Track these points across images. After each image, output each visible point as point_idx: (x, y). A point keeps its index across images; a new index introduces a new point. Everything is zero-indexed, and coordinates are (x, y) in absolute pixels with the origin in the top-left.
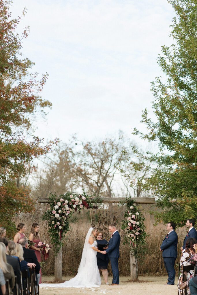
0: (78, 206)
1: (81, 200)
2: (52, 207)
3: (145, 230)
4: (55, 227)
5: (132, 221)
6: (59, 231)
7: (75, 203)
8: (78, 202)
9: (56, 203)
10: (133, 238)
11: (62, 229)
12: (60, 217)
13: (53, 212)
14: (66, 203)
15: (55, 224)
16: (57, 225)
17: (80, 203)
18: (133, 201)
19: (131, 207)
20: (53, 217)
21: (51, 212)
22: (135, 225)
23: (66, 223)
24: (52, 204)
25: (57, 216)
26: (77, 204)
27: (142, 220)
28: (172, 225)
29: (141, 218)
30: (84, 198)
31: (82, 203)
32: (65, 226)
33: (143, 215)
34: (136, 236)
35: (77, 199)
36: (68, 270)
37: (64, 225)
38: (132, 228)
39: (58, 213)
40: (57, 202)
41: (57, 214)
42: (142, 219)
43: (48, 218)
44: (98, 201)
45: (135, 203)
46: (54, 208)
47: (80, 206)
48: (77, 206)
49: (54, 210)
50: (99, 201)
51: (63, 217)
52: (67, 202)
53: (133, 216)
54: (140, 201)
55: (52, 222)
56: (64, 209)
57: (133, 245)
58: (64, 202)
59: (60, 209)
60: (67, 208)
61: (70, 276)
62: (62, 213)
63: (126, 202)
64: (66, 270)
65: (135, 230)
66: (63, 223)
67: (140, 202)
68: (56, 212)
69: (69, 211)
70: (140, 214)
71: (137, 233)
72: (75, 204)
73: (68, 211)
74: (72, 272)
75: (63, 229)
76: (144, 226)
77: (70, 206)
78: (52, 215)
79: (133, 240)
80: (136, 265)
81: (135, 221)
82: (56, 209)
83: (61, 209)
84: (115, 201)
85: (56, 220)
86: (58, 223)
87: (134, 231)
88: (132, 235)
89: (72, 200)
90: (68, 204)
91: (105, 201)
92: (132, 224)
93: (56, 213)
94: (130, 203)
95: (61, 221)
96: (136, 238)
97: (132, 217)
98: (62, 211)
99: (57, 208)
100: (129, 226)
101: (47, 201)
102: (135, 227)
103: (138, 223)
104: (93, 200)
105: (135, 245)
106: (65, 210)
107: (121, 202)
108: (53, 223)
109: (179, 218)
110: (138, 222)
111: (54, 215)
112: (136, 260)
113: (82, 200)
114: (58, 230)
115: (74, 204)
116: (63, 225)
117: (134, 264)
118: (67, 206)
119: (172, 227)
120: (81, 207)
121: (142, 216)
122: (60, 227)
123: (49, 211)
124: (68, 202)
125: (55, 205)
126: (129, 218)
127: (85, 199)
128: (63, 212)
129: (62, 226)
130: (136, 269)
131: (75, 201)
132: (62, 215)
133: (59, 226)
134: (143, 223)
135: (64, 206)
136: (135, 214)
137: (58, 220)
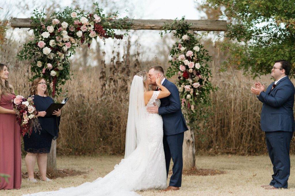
0: (86, 33)
1: (92, 22)
2: (38, 35)
3: (209, 79)
4: (44, 72)
5: (187, 62)
6: (51, 79)
7: (82, 28)
8: (86, 26)
9: (44, 27)
10: (188, 93)
11: (57, 76)
12: (52, 54)
13: (39, 45)
14: (64, 27)
15: (43, 67)
16: (46, 69)
17: (90, 28)
18: (187, 26)
19: (185, 37)
20: (39, 53)
21: (36, 45)
22: (193, 69)
23: (64, 65)
24: (36, 30)
25: (47, 51)
26: (84, 31)
27: (204, 61)
28: (283, 67)
29: (202, 56)
30: (97, 19)
31: (94, 29)
32: (62, 71)
33: (206, 51)
34: (195, 89)
35: (84, 20)
36: (65, 145)
37: (61, 68)
38: (187, 75)
39: (50, 47)
40: (46, 27)
41: (47, 48)
42: (205, 58)
43: (30, 55)
44: (123, 26)
45: (191, 29)
46: (42, 37)
47: (89, 33)
48: (84, 33)
49: (42, 40)
50: (125, 25)
51: (59, 53)
52: (65, 25)
53: (190, 53)
54: (201, 25)
55: (37, 63)
56: (60, 39)
57: (188, 106)
58: (59, 26)
59: (53, 39)
60: (66, 36)
61: (68, 156)
62: (57, 46)
63: (174, 27)
64: (62, 147)
65: (192, 78)
66: (59, 64)
67: (200, 27)
68: (45, 44)
69: (69, 43)
70: (202, 49)
71: (197, 85)
72: (81, 30)
73: (66, 42)
74: (71, 150)
75: (59, 77)
76: (210, 72)
77: (72, 34)
78: (38, 51)
79: (189, 96)
80: (193, 142)
81: (193, 63)
82: (45, 38)
83: (55, 39)
84: (153, 25)
85: (46, 59)
86: (50, 65)
87: (190, 81)
88: (188, 87)
89: (76, 22)
90: (68, 29)
91: (135, 26)
92: (187, 67)
93: (45, 46)
94: (182, 29)
95: (54, 61)
96: (194, 93)
97: (187, 55)
98: (56, 42)
99: (47, 37)
100: (181, 71)
101: (28, 24)
102: (192, 74)
103: (198, 66)
104: (114, 22)
105: (192, 107)
106: (63, 42)
107: (165, 28)
108: (39, 64)
109: (276, 56)
110: (199, 64)
111: (41, 50)
112: (193, 133)
113: (94, 22)
114: (49, 79)
115: (78, 29)
116: (58, 68)
117: (189, 141)
118: (65, 33)
119: (284, 71)
120: (92, 34)
121: (206, 53)
122: (53, 73)
123: (33, 43)
124: (69, 26)
125: (42, 32)
126: (181, 57)
127: (100, 21)
128: (59, 45)
129: (57, 70)
130: (193, 149)
131: (81, 25)
132: (56, 49)
133: (51, 70)
134: (207, 66)
135: (60, 33)
136: (192, 49)
137: (50, 59)
